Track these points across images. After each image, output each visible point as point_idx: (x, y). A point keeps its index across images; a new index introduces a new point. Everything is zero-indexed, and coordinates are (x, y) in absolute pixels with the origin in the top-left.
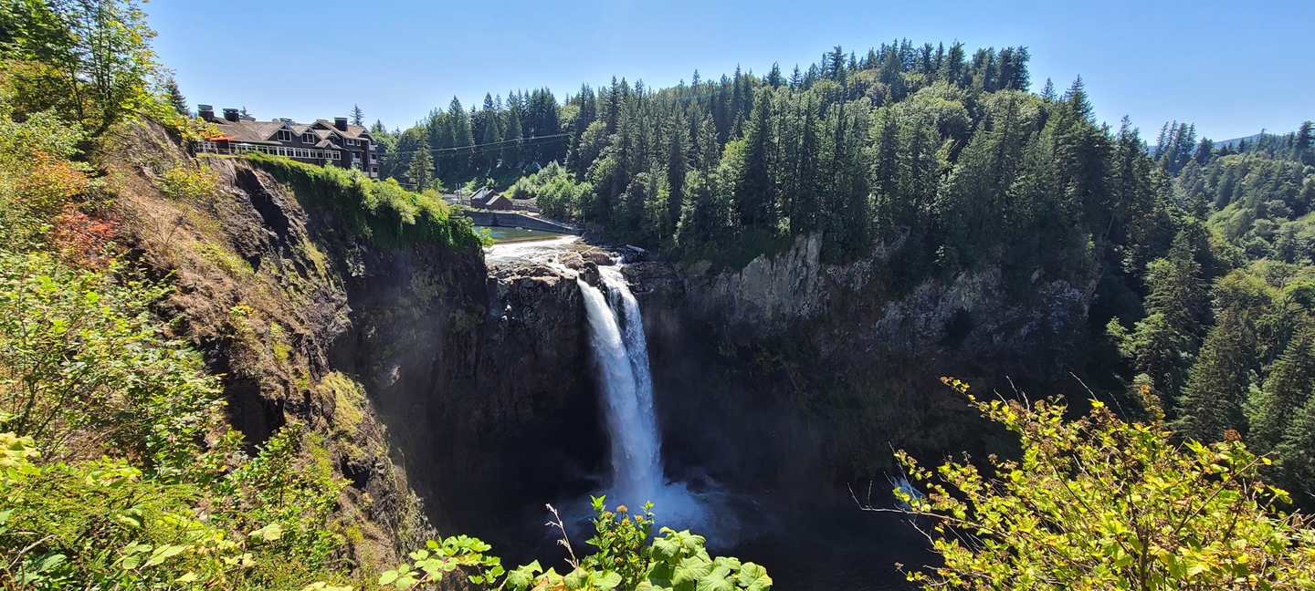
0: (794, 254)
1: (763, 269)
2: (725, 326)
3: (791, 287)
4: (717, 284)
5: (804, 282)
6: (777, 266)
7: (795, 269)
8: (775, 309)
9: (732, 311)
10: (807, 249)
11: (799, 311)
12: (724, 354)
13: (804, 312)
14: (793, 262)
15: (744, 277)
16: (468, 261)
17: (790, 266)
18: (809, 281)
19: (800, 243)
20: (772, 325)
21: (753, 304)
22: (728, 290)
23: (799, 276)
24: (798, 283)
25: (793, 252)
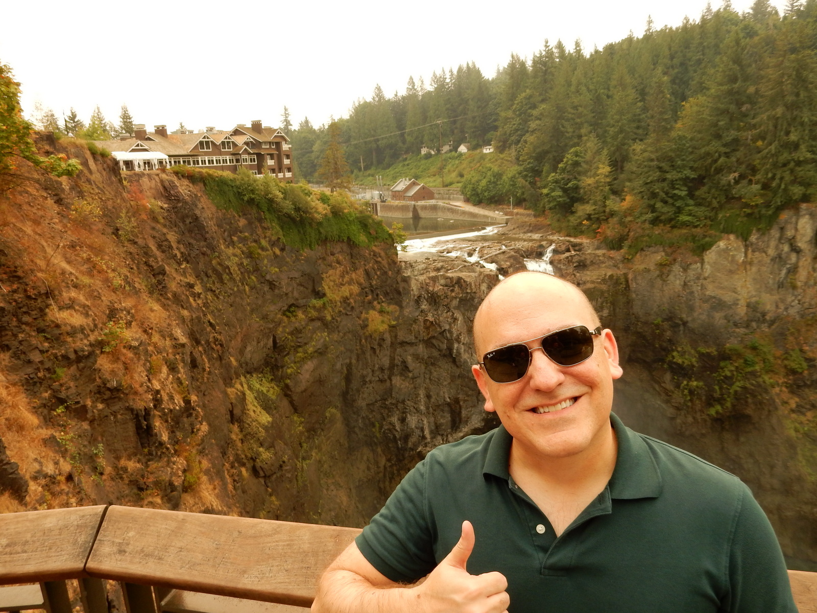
0: (778, 235)
1: (733, 256)
2: (682, 328)
3: (774, 279)
4: (671, 277)
5: (794, 270)
6: (753, 251)
7: (779, 256)
8: (752, 307)
9: (691, 309)
10: (796, 230)
11: (786, 309)
12: (680, 361)
13: (792, 311)
14: (777, 247)
15: (707, 266)
16: (379, 259)
17: (771, 252)
18: (800, 270)
19: (786, 222)
20: (747, 326)
21: (720, 300)
22: (685, 284)
23: (786, 263)
24: (784, 272)
25: (775, 233)
